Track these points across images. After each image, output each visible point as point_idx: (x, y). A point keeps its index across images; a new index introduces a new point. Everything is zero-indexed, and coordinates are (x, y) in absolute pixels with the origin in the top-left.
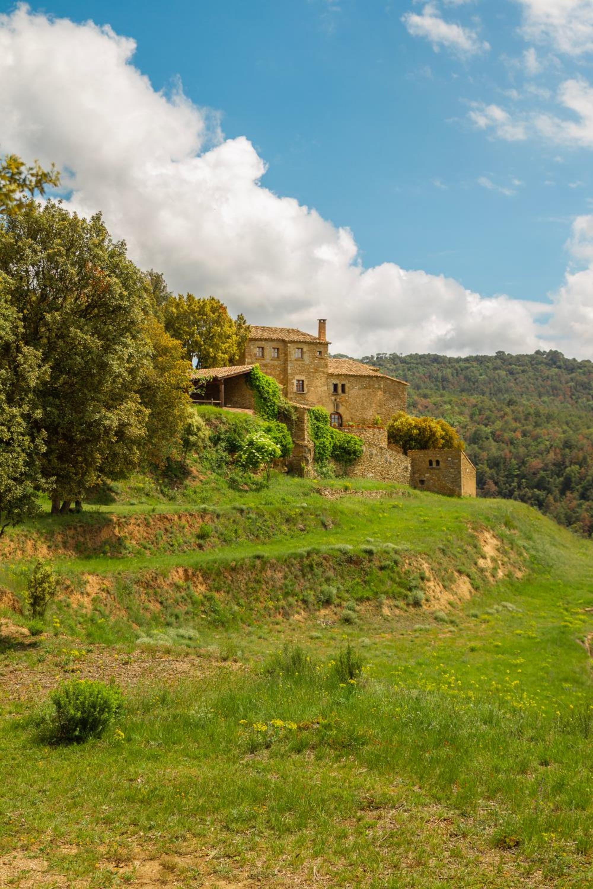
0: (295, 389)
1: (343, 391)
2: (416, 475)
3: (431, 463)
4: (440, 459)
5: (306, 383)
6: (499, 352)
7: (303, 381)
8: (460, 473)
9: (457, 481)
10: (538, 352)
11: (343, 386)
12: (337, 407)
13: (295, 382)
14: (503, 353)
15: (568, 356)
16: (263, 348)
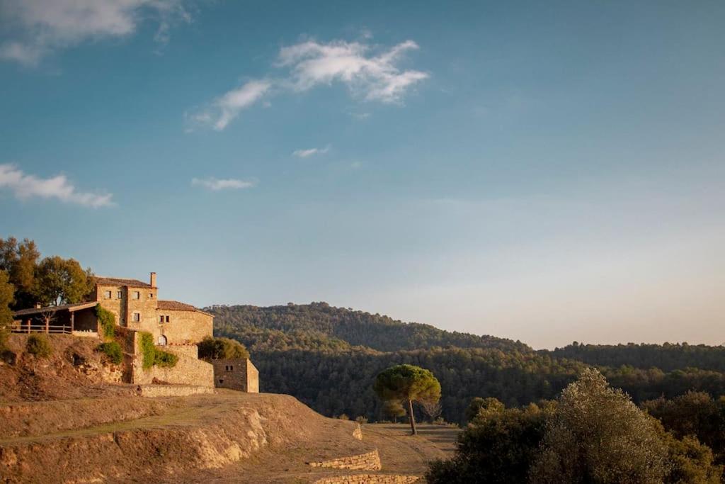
0: (133, 320)
1: (168, 321)
2: (218, 377)
3: (227, 367)
4: (233, 365)
5: (140, 316)
6: (289, 303)
7: (139, 314)
8: (247, 374)
9: (244, 379)
10: (313, 303)
11: (168, 318)
12: (163, 331)
13: (133, 315)
14: (292, 304)
15: (331, 305)
16: (110, 292)
